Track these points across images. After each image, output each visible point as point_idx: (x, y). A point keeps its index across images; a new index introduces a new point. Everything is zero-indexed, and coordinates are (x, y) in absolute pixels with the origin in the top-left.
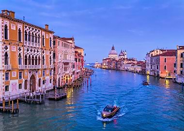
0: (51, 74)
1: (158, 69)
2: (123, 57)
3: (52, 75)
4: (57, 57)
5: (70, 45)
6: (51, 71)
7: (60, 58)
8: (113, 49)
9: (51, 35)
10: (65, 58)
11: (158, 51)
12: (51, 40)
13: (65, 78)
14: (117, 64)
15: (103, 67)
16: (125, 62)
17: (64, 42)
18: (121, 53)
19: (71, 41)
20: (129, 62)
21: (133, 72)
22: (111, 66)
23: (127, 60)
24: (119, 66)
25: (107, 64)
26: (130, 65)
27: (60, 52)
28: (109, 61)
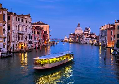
0: (4, 41)
1: (106, 40)
3: (6, 42)
4: (11, 29)
5: (25, 20)
6: (4, 39)
7: (14, 29)
8: (79, 25)
9: (5, 12)
11: (108, 25)
12: (4, 16)
15: (69, 41)
16: (86, 36)
19: (26, 17)
20: (90, 36)
21: (90, 44)
22: (75, 40)
23: (87, 34)
24: (81, 39)
25: (72, 39)
26: (90, 38)
27: (14, 25)
28: (74, 36)
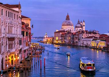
2: (81, 28)
5: (16, 14)
7: (4, 32)
8: (68, 18)
10: (10, 32)
13: (10, 58)
14: (73, 38)
15: (55, 42)
16: (84, 35)
17: (8, 11)
18: (79, 23)
20: (90, 35)
21: (95, 48)
22: (66, 41)
23: (87, 33)
24: (77, 40)
25: (61, 38)
26: (91, 39)
27: (3, 24)
28: (62, 34)
